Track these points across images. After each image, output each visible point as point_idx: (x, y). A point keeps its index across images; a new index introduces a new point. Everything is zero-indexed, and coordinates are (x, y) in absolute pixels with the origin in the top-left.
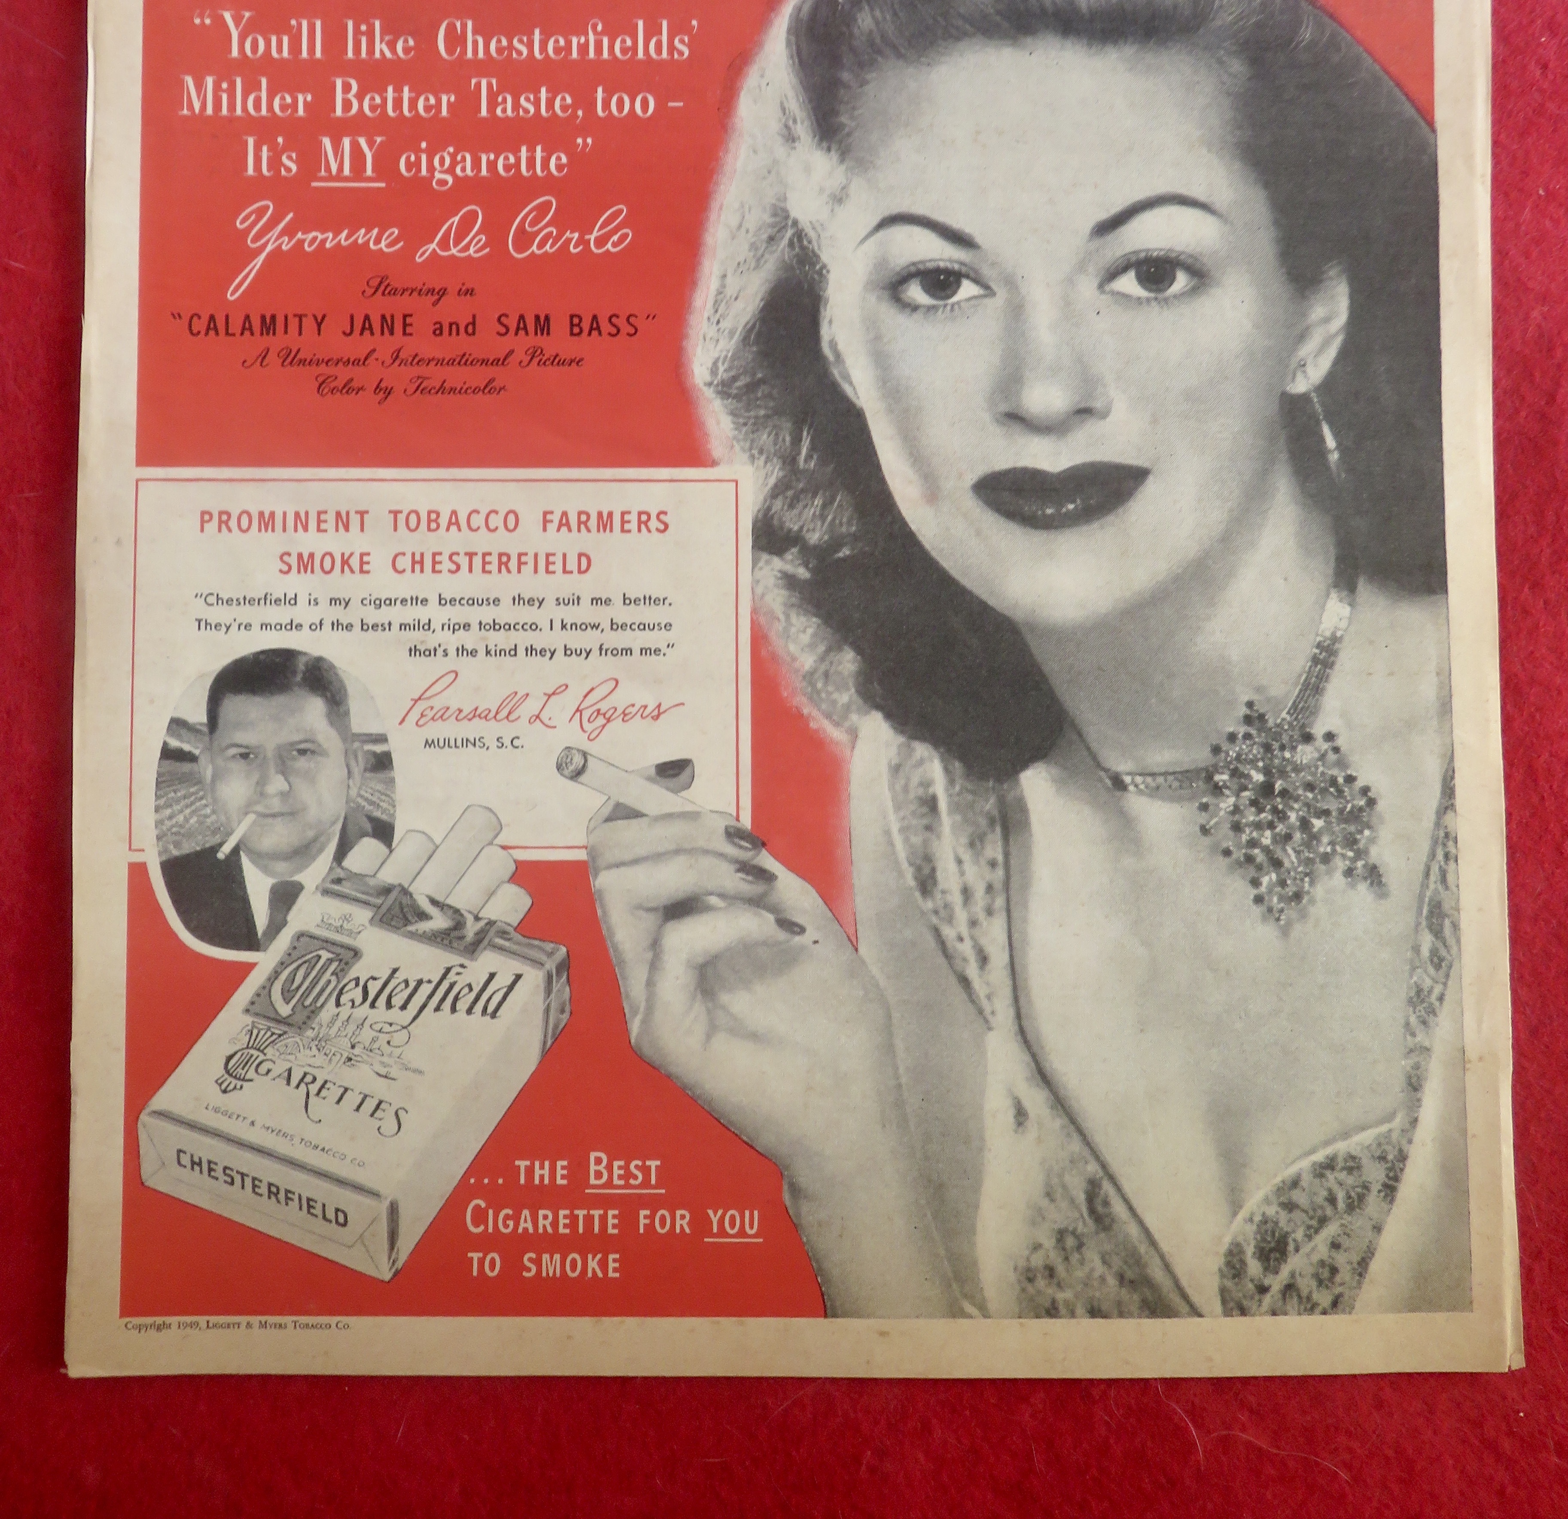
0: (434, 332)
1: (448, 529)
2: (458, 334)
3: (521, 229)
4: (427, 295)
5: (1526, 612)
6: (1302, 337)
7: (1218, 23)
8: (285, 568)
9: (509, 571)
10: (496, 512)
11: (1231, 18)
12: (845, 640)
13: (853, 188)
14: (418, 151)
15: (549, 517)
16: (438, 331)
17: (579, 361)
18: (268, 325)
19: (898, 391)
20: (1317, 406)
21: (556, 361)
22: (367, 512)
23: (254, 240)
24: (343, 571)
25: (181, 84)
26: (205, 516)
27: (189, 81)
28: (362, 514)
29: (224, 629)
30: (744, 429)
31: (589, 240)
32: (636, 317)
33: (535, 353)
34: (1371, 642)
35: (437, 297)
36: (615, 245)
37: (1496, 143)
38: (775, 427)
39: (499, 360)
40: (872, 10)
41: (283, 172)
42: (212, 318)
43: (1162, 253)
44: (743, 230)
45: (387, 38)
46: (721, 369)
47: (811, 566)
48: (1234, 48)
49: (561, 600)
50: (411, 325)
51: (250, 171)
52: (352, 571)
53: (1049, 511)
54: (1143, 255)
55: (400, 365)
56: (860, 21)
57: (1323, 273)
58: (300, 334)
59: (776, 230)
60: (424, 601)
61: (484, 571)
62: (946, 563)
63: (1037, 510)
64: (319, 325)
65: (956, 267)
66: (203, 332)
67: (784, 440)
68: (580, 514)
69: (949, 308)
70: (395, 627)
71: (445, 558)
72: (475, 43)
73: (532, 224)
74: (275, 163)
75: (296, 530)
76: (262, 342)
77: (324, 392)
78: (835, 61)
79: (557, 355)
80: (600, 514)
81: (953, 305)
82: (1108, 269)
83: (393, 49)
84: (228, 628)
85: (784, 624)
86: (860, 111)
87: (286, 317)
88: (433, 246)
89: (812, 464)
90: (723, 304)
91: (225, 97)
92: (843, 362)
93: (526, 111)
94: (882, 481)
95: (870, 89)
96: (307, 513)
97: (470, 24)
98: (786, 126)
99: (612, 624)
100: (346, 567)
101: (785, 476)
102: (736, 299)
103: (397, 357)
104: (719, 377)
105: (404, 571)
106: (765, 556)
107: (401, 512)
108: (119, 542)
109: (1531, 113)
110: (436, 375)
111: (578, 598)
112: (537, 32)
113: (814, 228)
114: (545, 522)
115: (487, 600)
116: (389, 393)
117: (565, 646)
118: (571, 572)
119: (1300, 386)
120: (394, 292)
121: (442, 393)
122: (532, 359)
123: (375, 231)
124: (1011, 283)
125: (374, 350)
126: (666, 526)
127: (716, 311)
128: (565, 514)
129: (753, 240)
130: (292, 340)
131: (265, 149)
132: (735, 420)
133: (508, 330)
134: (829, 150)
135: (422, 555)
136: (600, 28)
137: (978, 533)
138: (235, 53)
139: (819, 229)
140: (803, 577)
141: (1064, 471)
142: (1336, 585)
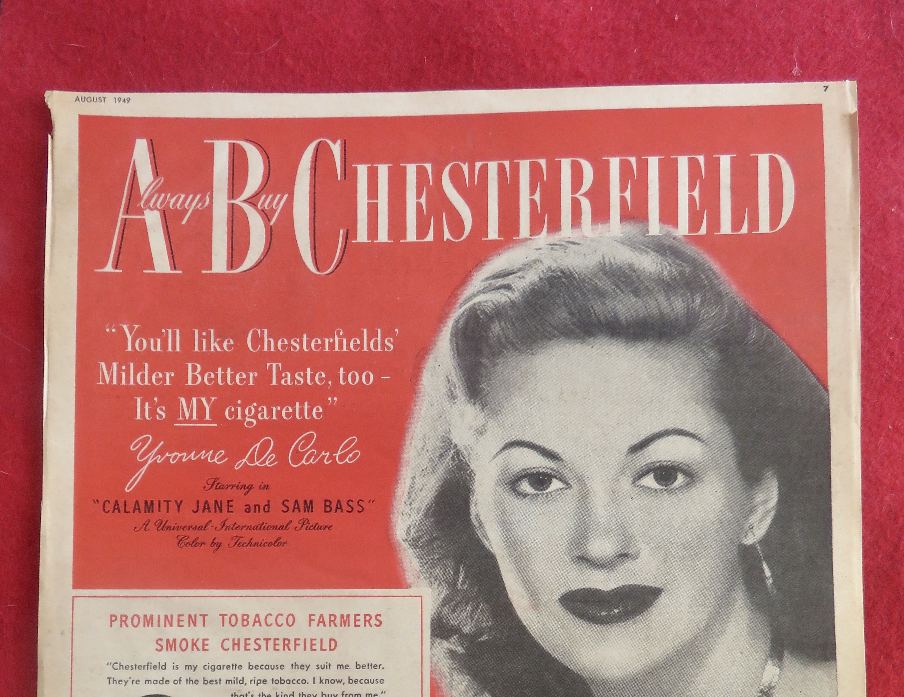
0: (245, 511)
1: (254, 625)
2: (259, 512)
3: (296, 450)
4: (241, 489)
5: (882, 672)
6: (751, 512)
7: (701, 329)
8: (159, 648)
9: (289, 649)
10: (282, 615)
11: (709, 326)
12: (485, 688)
13: (489, 426)
14: (236, 405)
15: (312, 618)
16: (248, 510)
17: (330, 527)
18: (149, 506)
19: (515, 544)
20: (760, 552)
21: (316, 527)
22: (207, 615)
23: (141, 457)
24: (193, 650)
25: (98, 366)
26: (113, 618)
27: (103, 365)
28: (204, 616)
29: (124, 683)
30: (426, 566)
31: (336, 456)
32: (363, 501)
33: (304, 522)
34: (792, 689)
35: (247, 490)
36: (350, 459)
37: (864, 399)
38: (444, 565)
39: (283, 526)
40: (500, 322)
41: (158, 418)
42: (116, 502)
43: (669, 463)
44: (425, 450)
45: (218, 340)
46: (413, 531)
47: (465, 646)
48: (711, 344)
49: (319, 666)
50: (232, 506)
51: (139, 417)
52: (198, 650)
53: (604, 614)
54: (658, 464)
55: (226, 529)
56: (493, 328)
57: (763, 474)
58: (168, 512)
59: (444, 450)
60: (240, 667)
61: (275, 649)
62: (544, 644)
63: (597, 613)
64: (179, 506)
65: (549, 471)
66: (111, 511)
67: (449, 573)
68: (331, 615)
69: (545, 495)
70: (223, 682)
71: (252, 642)
72: (269, 342)
73: (302, 448)
74: (153, 412)
75: (165, 626)
76: (145, 516)
77: (182, 546)
78: (478, 352)
79: (317, 524)
80: (342, 616)
81: (547, 494)
82: (638, 473)
83: (222, 347)
84: (126, 683)
85: (449, 680)
86: (493, 381)
87: (159, 502)
88: (245, 460)
89: (466, 586)
90: (413, 494)
91: (124, 374)
92: (483, 527)
93: (299, 382)
94: (507, 596)
95: (499, 368)
96: (172, 616)
97: (266, 331)
98: (450, 390)
99: (349, 680)
100: (194, 647)
101: (449, 594)
102: (421, 490)
103: (224, 525)
104: (411, 536)
105: (228, 649)
106: (438, 640)
107: (226, 615)
108: (62, 633)
109: (884, 381)
110: (247, 535)
111: (330, 665)
112: (305, 336)
113: (466, 450)
114: (310, 620)
115: (277, 666)
116: (219, 546)
117: (322, 693)
118: (325, 650)
119: (750, 540)
120: (222, 487)
121: (250, 546)
122: (302, 526)
123: (211, 452)
124: (581, 480)
125: (211, 521)
126: (381, 623)
127: (410, 498)
128: (322, 616)
129: (430, 456)
130: (163, 515)
131: (147, 404)
132: (421, 561)
133: (288, 510)
134: (475, 404)
135: (239, 640)
136: (341, 333)
137: (562, 626)
138: (129, 349)
139: (469, 450)
140: (460, 652)
141: (613, 590)
142: (771, 656)
